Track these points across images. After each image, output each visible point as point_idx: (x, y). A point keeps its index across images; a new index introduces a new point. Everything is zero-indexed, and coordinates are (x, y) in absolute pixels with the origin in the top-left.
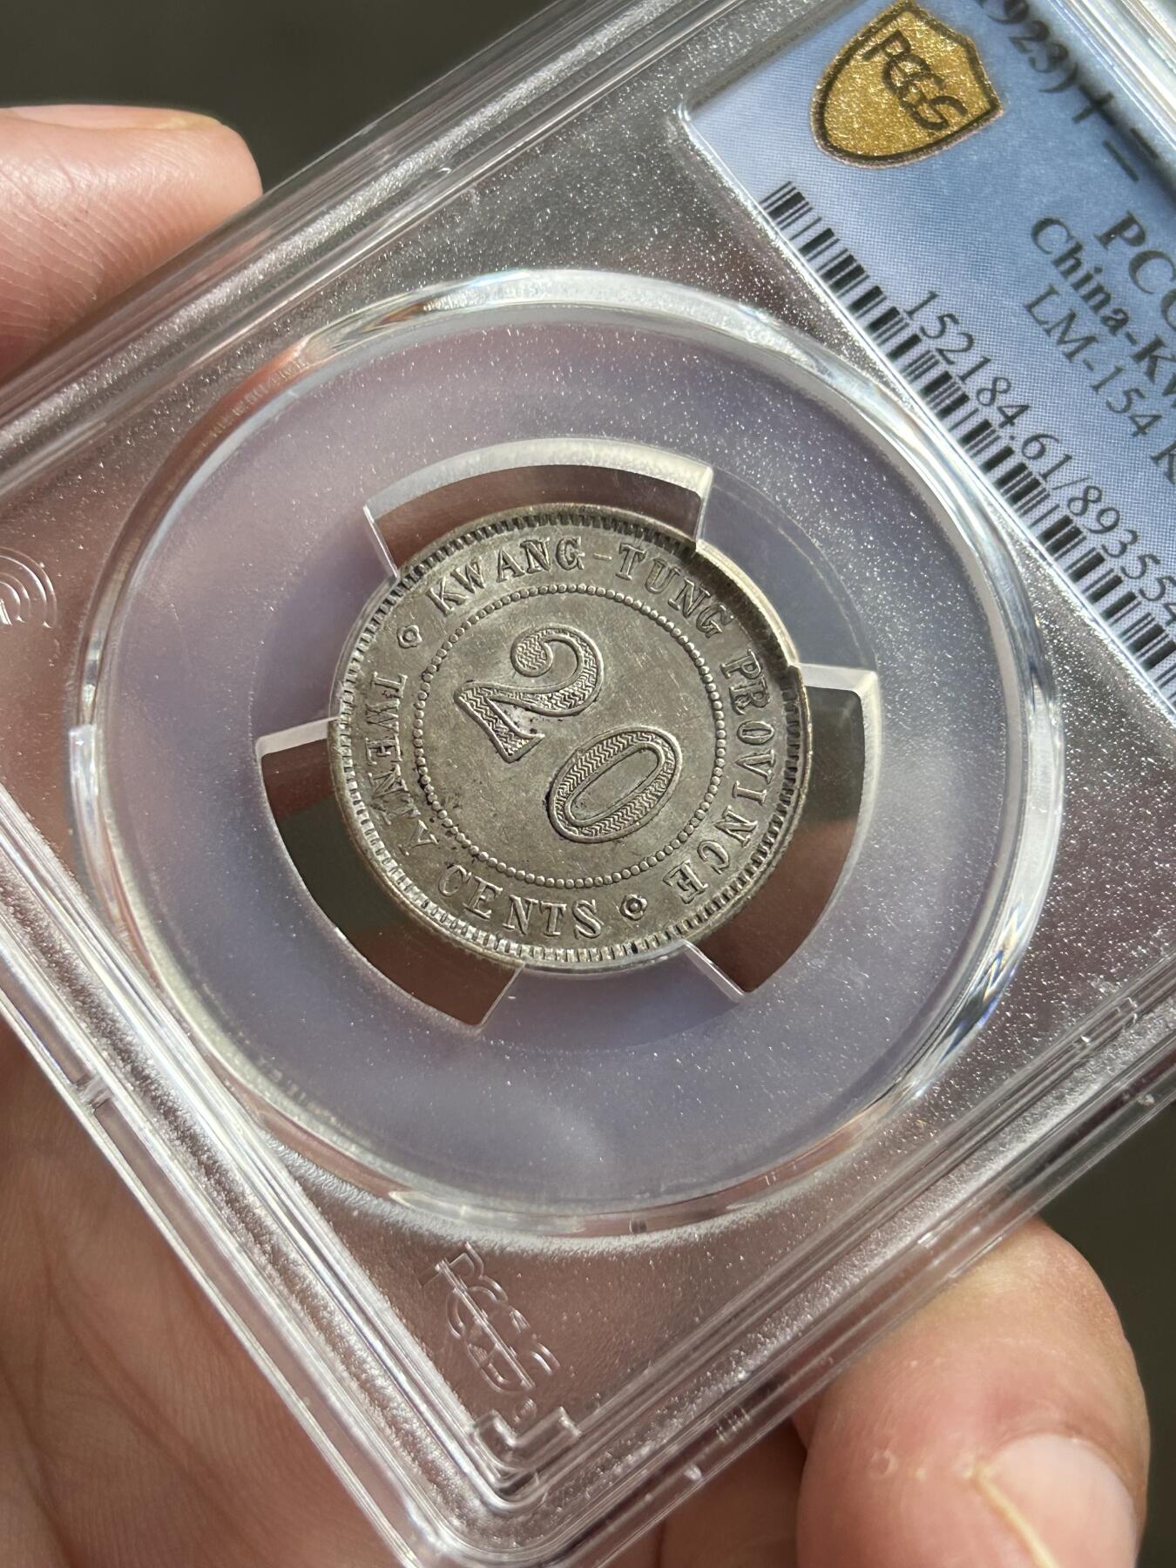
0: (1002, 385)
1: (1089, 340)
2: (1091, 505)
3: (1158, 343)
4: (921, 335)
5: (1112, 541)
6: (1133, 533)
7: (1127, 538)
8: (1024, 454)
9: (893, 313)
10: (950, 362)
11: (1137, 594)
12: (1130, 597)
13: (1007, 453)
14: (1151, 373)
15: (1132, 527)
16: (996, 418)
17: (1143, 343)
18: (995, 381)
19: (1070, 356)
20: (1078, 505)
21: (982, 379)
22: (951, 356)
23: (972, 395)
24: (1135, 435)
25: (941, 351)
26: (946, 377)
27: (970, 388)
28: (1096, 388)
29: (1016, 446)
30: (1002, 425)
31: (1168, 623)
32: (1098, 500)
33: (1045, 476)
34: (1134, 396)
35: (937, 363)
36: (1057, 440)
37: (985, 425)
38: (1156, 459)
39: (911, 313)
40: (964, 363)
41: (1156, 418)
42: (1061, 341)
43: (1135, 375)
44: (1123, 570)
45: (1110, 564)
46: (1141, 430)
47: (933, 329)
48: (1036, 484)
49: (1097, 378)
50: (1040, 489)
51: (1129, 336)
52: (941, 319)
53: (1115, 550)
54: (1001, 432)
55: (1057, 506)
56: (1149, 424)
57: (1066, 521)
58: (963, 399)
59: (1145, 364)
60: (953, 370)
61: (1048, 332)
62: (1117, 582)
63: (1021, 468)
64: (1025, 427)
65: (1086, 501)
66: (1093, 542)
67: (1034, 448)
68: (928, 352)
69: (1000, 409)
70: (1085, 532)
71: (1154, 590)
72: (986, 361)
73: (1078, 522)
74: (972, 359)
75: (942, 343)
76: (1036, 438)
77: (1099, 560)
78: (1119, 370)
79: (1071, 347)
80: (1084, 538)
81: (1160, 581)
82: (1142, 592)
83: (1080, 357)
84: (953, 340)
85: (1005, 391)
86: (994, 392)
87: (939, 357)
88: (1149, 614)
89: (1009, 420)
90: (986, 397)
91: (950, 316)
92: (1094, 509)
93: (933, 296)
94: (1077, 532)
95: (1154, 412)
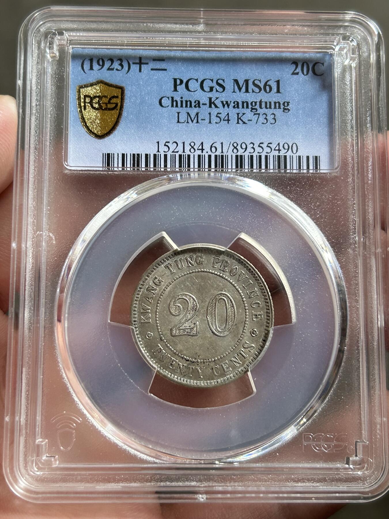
0: (192, 144)
1: (197, 114)
2: (237, 147)
3: (210, 99)
4: (165, 153)
5: (250, 149)
6: (252, 143)
7: (252, 145)
8: (213, 153)
9: (155, 155)
10: (177, 152)
11: (267, 154)
12: (266, 157)
13: (210, 156)
14: (216, 107)
15: (249, 142)
16: (199, 152)
17: (208, 102)
18: (190, 144)
19: (197, 122)
20: (235, 151)
21: (187, 148)
22: (176, 151)
23: (189, 153)
24: (228, 123)
25: (173, 152)
26: (180, 156)
27: (187, 152)
28: (210, 122)
29: (210, 153)
30: (202, 152)
31: (279, 153)
32: (237, 145)
33: (222, 152)
34: (219, 115)
35: (175, 155)
36: (216, 142)
37: (199, 156)
38: (238, 123)
39: (158, 151)
40: (180, 148)
41: (228, 114)
42: (192, 121)
43: (214, 111)
44: (258, 153)
45: (255, 155)
46: (228, 120)
47: (166, 149)
48: (222, 156)
49: (207, 121)
50: (224, 156)
51: (203, 104)
52: (165, 145)
53: (252, 150)
54: (203, 154)
55: (232, 155)
56: (228, 117)
57: (237, 156)
58: (189, 156)
59: (213, 106)
60: (180, 153)
61: (188, 122)
62: (260, 157)
63: (216, 156)
64: (207, 147)
65: (235, 148)
66: (246, 155)
67: (213, 149)
68: (171, 155)
69: (198, 149)
70: (243, 154)
71: (269, 150)
72: (184, 143)
73: (239, 154)
74: (181, 146)
75: (171, 150)
76: (211, 147)
77: (252, 157)
78: (210, 114)
79: (195, 121)
80: (244, 155)
81: (268, 146)
82: (267, 153)
83: (200, 121)
84: (172, 147)
85: (195, 145)
86: (192, 147)
87: (174, 154)
88: (274, 156)
89: (202, 150)
90: (192, 150)
91: (166, 142)
92: (239, 147)
93: (158, 143)
94: (241, 156)
95: (226, 114)
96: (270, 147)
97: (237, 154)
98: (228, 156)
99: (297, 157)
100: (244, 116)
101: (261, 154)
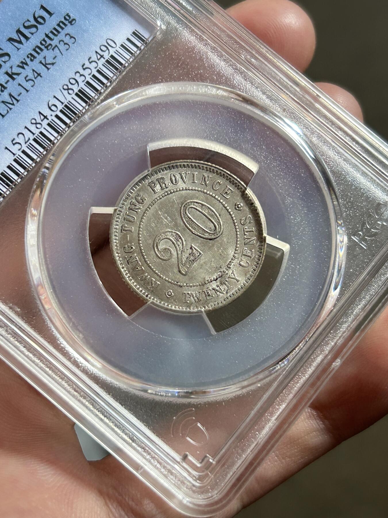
0: (34, 121)
1: (10, 95)
2: (69, 87)
3: (7, 73)
4: (21, 150)
5: (80, 80)
6: (76, 73)
7: (78, 74)
8: (56, 111)
9: (15, 160)
10: (29, 139)
11: (97, 69)
12: (98, 71)
13: (57, 116)
14: (18, 74)
15: (74, 74)
16: (46, 122)
17: (8, 78)
18: (32, 123)
19: (18, 101)
20: (70, 91)
21: (33, 128)
22: (27, 140)
23: (39, 131)
24: (41, 76)
25: (26, 143)
26: (35, 140)
27: (37, 132)
28: (27, 91)
29: (54, 114)
30: (48, 119)
31: (104, 58)
32: (67, 85)
33: (62, 103)
34: (27, 79)
35: (30, 143)
36: (49, 101)
37: (49, 125)
38: (48, 69)
39: (14, 154)
40: (28, 135)
41: (33, 70)
42: (13, 104)
43: (20, 79)
44: (89, 75)
45: (88, 79)
46: (39, 75)
47: (18, 146)
48: (66, 106)
49: (24, 91)
50: (67, 104)
51: (6, 83)
52: (14, 144)
53: (83, 78)
54: (50, 119)
55: (72, 98)
56: (37, 73)
57: (77, 94)
58: (41, 133)
59: (15, 76)
60: (32, 137)
61: (10, 109)
62: (94, 76)
63: (61, 111)
64: (46, 112)
65: (68, 89)
66: (82, 85)
67: (53, 108)
68: (27, 147)
69: (42, 121)
70: (79, 88)
71: (94, 64)
72: (26, 127)
73: (76, 91)
74: (26, 132)
75: (23, 143)
76: (50, 108)
77: (88, 83)
78: (19, 85)
79: (15, 102)
80: (81, 88)
81: (90, 63)
82: (96, 68)
83: (18, 98)
84: (21, 139)
85: (35, 120)
86: (36, 124)
87: (28, 143)
88: (103, 65)
89: (45, 117)
90: (38, 126)
91: (12, 141)
92: (70, 86)
93: (6, 148)
94: (80, 91)
95: (32, 71)
96: (92, 62)
97: (75, 93)
98: (69, 102)
99: (121, 48)
100: (47, 58)
101: (92, 74)
